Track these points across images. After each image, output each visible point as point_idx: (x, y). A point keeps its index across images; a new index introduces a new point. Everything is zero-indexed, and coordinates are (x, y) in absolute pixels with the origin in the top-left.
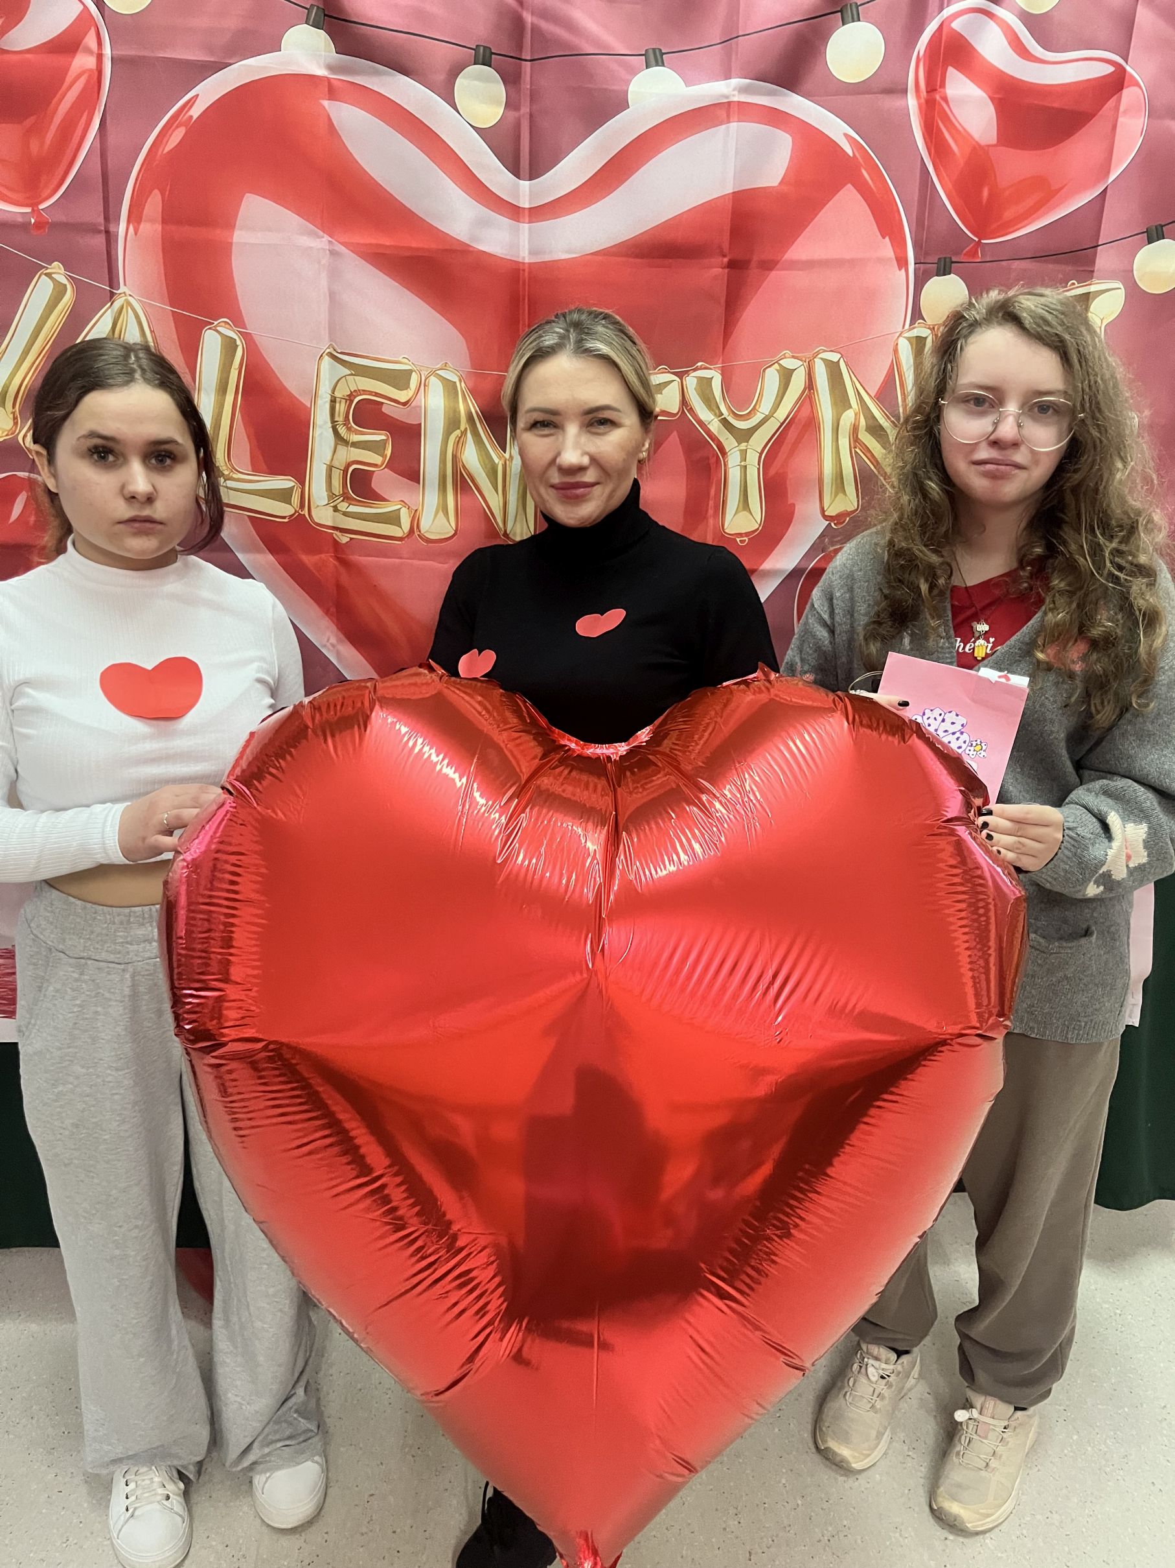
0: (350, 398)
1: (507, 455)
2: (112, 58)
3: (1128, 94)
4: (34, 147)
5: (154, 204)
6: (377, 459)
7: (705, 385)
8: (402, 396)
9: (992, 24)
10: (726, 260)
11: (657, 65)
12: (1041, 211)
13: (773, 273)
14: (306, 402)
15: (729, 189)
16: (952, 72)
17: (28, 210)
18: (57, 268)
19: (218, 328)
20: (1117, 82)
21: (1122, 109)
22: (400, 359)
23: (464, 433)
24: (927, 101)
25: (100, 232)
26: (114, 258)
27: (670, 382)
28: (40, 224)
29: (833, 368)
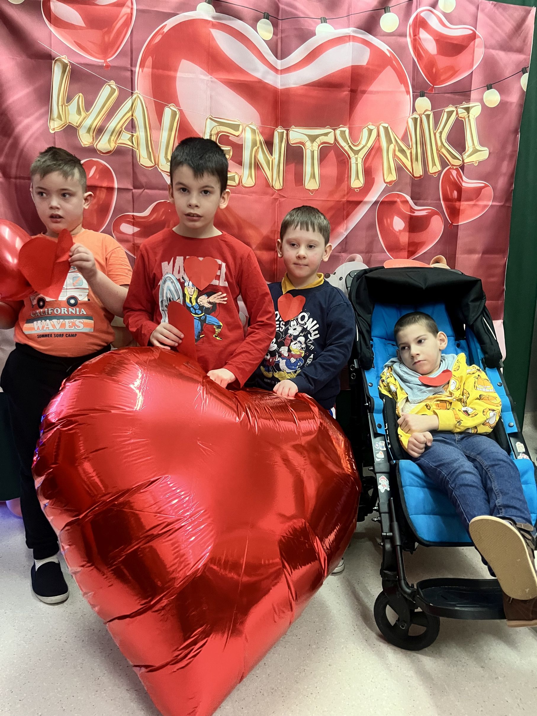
0: (218, 134)
1: (273, 157)
2: (137, 9)
3: (477, 41)
4: (106, 39)
5: (149, 61)
7: (343, 133)
8: (237, 133)
9: (433, 15)
10: (349, 89)
11: (325, 22)
12: (452, 78)
13: (365, 95)
15: (350, 64)
16: (421, 30)
17: (103, 61)
18: (113, 83)
19: (171, 107)
20: (473, 37)
21: (476, 45)
22: (236, 120)
23: (258, 148)
24: (414, 39)
25: (129, 70)
26: (133, 80)
27: (331, 132)
28: (107, 66)
29: (386, 129)
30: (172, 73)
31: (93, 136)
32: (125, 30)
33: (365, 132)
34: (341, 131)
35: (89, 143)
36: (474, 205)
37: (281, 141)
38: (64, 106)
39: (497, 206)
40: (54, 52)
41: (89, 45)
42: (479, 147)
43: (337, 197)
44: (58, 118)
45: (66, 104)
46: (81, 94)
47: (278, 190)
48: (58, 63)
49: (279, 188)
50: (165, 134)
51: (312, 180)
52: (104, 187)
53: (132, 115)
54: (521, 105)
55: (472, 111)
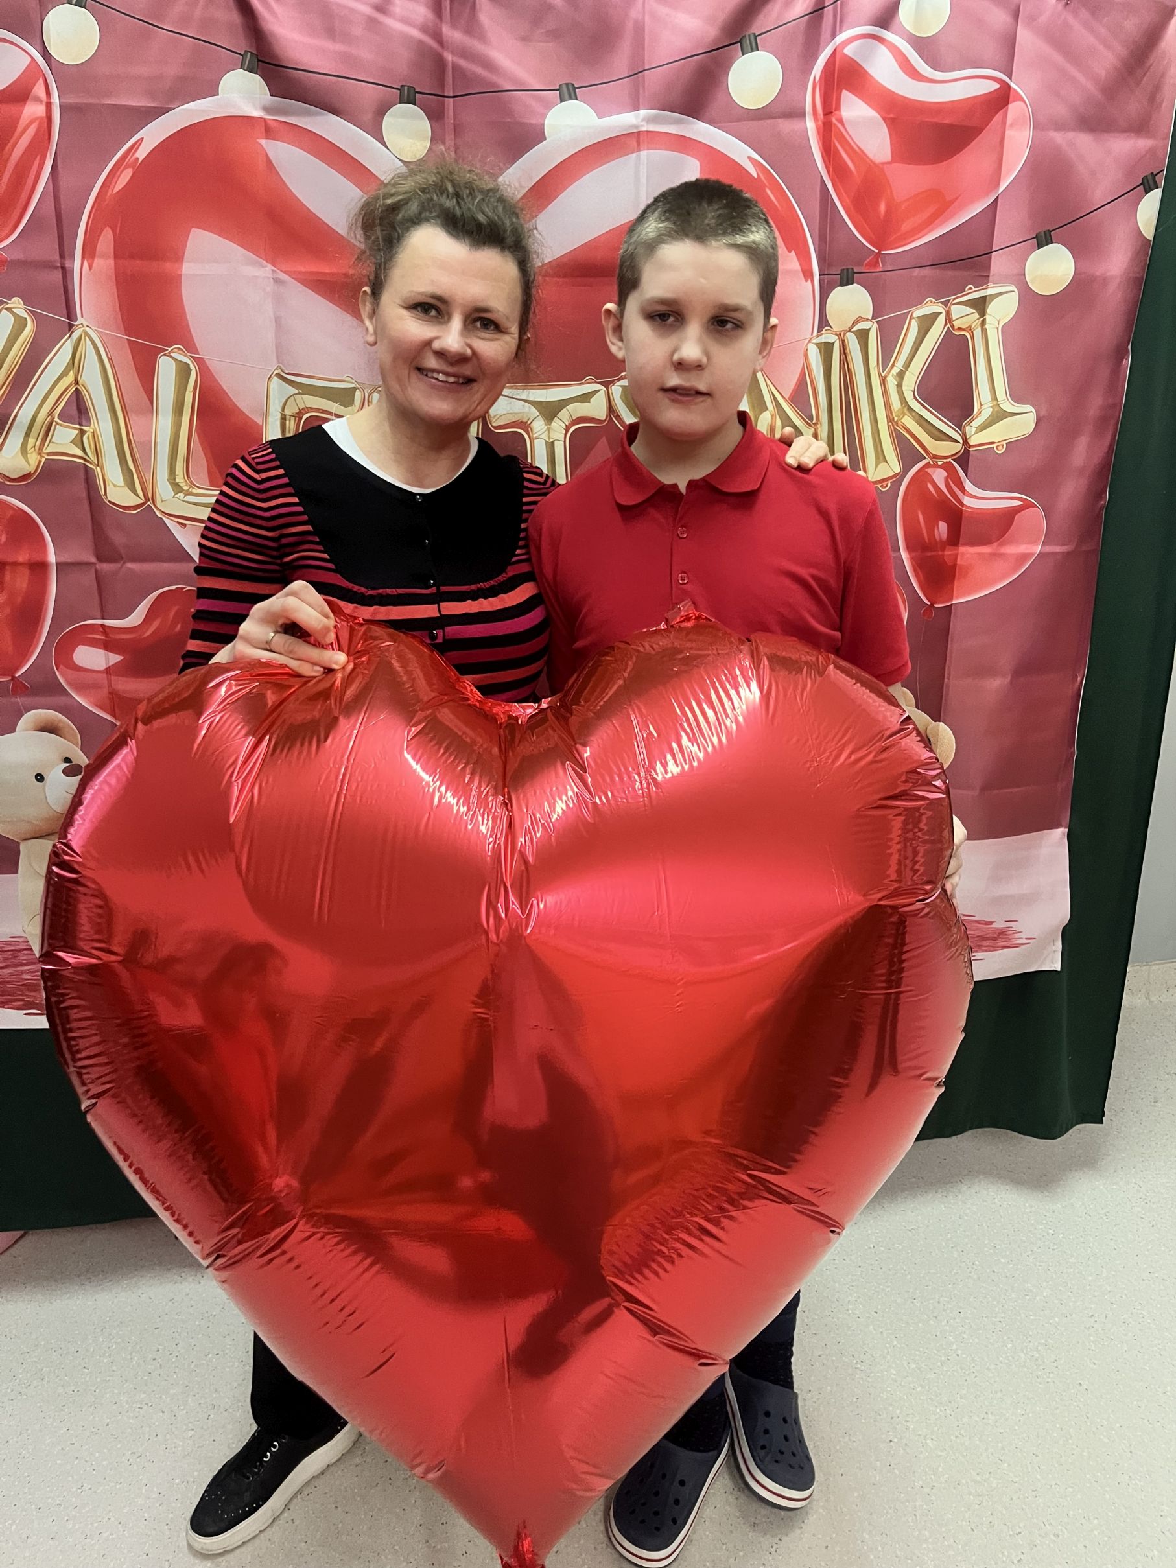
0: (299, 415)
2: (60, 107)
3: (1013, 108)
5: (106, 241)
9: (882, 48)
11: (571, 99)
12: (936, 222)
14: (259, 419)
16: (846, 96)
18: (17, 303)
19: (172, 354)
20: (1002, 98)
21: (1009, 122)
22: (344, 378)
24: (824, 123)
25: (56, 268)
27: (599, 390)
30: (168, 266)
32: (38, 159)
36: (994, 555)
39: (1056, 553)
42: (1008, 406)
50: (163, 423)
52: (25, 565)
53: (77, 382)
54: (1137, 281)
55: (991, 308)
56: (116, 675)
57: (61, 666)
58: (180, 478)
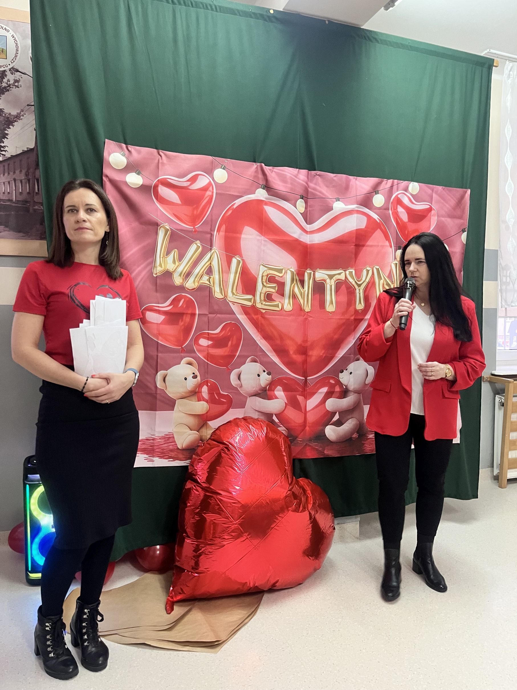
0: (267, 275)
1: (304, 290)
2: (216, 193)
3: (433, 212)
4: (195, 212)
5: (224, 227)
6: (274, 291)
7: (351, 273)
8: (281, 275)
9: (405, 196)
10: (354, 244)
11: (339, 201)
13: (364, 248)
14: (256, 277)
15: (355, 229)
16: (399, 206)
17: (193, 227)
18: (198, 242)
19: (237, 258)
20: (430, 209)
21: (432, 215)
22: (280, 266)
23: (295, 284)
24: (394, 213)
25: (209, 234)
26: (212, 240)
27: (342, 273)
28: (195, 231)
29: (378, 270)
30: (238, 235)
31: (183, 278)
32: (208, 206)
33: (365, 272)
34: (350, 272)
35: (180, 283)
37: (309, 279)
38: (164, 258)
40: (159, 221)
41: (183, 217)
43: (347, 316)
44: (159, 266)
45: (166, 257)
46: (176, 250)
47: (307, 312)
48: (162, 228)
49: (308, 311)
50: (232, 276)
51: (331, 306)
52: (189, 314)
53: (211, 264)
54: (463, 253)
56: (210, 348)
57: (195, 345)
58: (234, 292)
